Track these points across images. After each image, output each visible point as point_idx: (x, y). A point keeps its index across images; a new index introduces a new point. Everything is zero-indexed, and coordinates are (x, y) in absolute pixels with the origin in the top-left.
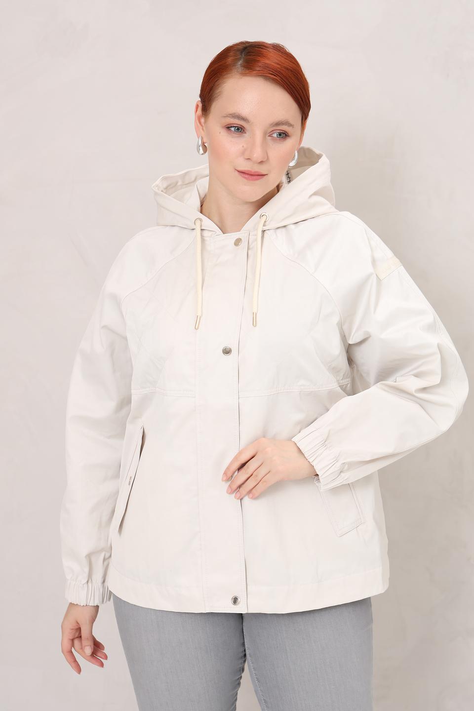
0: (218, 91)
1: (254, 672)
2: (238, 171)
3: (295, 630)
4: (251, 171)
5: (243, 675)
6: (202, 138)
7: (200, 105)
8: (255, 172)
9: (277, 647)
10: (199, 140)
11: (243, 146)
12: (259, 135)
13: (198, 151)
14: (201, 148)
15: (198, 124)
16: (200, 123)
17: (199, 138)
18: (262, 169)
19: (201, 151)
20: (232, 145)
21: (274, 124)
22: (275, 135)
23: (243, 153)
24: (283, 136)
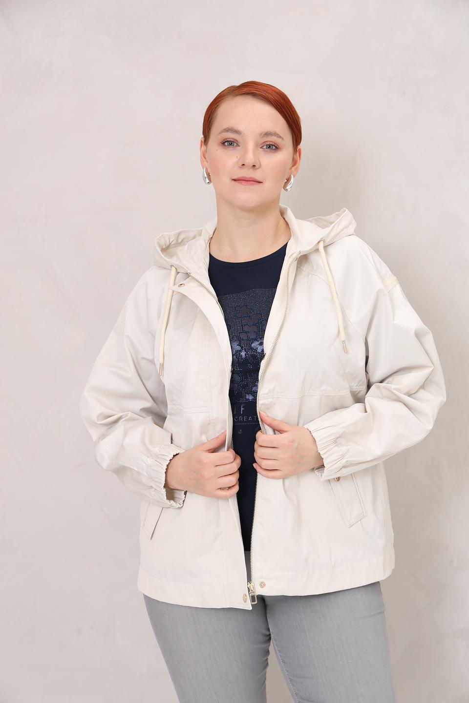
1: (279, 654)
2: (235, 180)
3: (312, 611)
4: (246, 177)
5: (269, 657)
6: (206, 169)
9: (297, 628)
10: (204, 172)
11: (237, 157)
12: (251, 146)
13: (205, 181)
14: (207, 179)
15: (204, 159)
17: (203, 169)
18: (257, 175)
20: (229, 159)
21: (264, 133)
22: (265, 147)
23: (237, 163)
24: (274, 148)
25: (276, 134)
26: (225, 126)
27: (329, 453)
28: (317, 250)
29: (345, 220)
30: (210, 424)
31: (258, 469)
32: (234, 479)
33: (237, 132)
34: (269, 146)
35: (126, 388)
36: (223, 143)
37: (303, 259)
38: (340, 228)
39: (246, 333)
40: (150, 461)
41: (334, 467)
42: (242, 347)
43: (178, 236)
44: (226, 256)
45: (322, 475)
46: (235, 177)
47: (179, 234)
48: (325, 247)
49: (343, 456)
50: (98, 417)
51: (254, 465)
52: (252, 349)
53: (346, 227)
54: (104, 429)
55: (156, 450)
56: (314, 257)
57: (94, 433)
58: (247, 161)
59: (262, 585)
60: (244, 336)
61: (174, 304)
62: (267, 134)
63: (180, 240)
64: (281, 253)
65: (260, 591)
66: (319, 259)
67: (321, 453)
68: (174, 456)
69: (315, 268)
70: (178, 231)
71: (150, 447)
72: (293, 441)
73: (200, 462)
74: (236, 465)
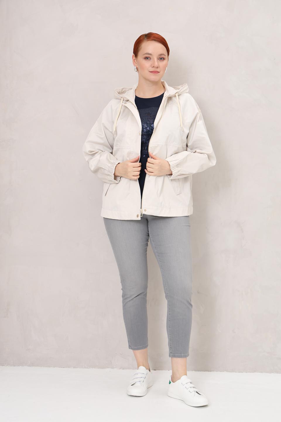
0: (140, 47)
2: (150, 72)
7: (134, 55)
8: (156, 71)
11: (151, 63)
12: (156, 59)
13: (135, 70)
14: (136, 69)
16: (134, 61)
17: (135, 66)
18: (158, 70)
19: (136, 70)
20: (147, 64)
23: (151, 66)
24: (163, 59)
25: (164, 55)
26: (146, 52)
27: (174, 170)
28: (175, 96)
29: (186, 87)
30: (130, 153)
31: (146, 172)
32: (139, 173)
33: (150, 54)
34: (161, 59)
35: (101, 141)
36: (145, 58)
37: (170, 98)
38: (184, 89)
39: (149, 121)
40: (109, 165)
41: (176, 175)
42: (148, 126)
43: (122, 90)
44: (141, 96)
45: (170, 177)
46: (151, 71)
47: (123, 89)
48: (179, 95)
49: (179, 171)
50: (89, 151)
51: (145, 170)
52: (151, 127)
53: (186, 90)
54: (90, 157)
55: (112, 161)
56: (174, 98)
57: (87, 158)
58: (155, 65)
59: (145, 211)
60: (148, 122)
61: (122, 111)
62: (161, 55)
63: (123, 91)
64: (162, 96)
65: (144, 213)
66: (176, 100)
67: (172, 169)
68: (118, 163)
69: (174, 102)
70: (122, 88)
71: (110, 160)
72: (160, 163)
73: (127, 165)
74: (140, 169)
